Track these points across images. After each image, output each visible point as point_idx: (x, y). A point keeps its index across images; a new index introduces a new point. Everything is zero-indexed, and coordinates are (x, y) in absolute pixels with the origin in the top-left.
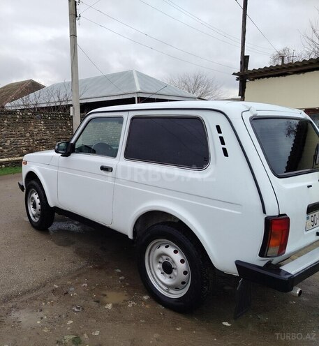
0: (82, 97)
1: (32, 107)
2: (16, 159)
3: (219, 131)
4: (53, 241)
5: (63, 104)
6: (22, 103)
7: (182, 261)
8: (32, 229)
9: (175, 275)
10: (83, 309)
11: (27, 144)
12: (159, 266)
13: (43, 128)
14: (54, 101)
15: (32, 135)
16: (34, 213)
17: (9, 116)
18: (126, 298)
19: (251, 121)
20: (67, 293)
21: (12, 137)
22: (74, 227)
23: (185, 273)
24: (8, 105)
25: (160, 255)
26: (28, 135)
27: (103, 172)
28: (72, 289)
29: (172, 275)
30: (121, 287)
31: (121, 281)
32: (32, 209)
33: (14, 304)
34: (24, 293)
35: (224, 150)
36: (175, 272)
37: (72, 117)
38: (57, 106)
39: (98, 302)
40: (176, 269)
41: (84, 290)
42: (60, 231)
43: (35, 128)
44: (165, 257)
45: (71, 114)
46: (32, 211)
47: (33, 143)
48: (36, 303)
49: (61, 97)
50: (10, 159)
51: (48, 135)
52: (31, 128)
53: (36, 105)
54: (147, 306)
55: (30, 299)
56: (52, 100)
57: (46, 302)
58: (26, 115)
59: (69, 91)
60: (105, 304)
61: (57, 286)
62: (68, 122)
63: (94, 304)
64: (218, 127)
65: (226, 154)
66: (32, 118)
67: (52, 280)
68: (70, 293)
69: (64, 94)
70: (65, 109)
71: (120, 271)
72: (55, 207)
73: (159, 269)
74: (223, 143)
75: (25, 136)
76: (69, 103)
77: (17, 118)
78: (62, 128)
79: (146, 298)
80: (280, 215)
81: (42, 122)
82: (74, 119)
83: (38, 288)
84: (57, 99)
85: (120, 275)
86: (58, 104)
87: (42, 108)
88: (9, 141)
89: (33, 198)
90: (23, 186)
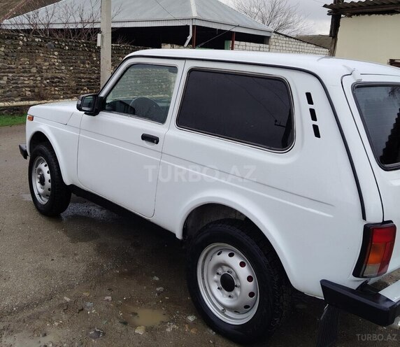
0: (115, 19)
1: (42, 27)
2: (15, 104)
3: (310, 101)
4: (66, 232)
5: (88, 26)
6: (27, 22)
7: (250, 279)
8: (35, 212)
9: (236, 294)
10: (104, 334)
11: (32, 83)
12: (217, 278)
13: (57, 62)
14: (74, 22)
15: (40, 71)
16: (41, 191)
17: (8, 42)
18: (164, 318)
19: (353, 90)
20: (82, 310)
21: (10, 72)
22: (97, 212)
23: (251, 295)
24: (5, 22)
25: (221, 265)
26: (34, 70)
27: (145, 143)
28: (89, 304)
29: (232, 293)
30: (157, 303)
31: (159, 294)
32: (39, 185)
33: (6, 324)
34: (21, 308)
35: (316, 128)
36: (237, 291)
37: (99, 48)
38: (79, 30)
39: (125, 323)
40: (239, 287)
41: (108, 307)
42: (76, 218)
43: (45, 61)
44: (226, 269)
45: (99, 44)
46: (38, 187)
47: (42, 82)
48: (38, 323)
49: (85, 18)
50: (7, 104)
51: (64, 72)
52: (39, 61)
53: (48, 25)
54: (193, 331)
55: (29, 317)
56: (72, 20)
57: (52, 323)
58: (33, 41)
59: (97, 9)
60: (135, 327)
61: (68, 300)
62: (94, 55)
63: (119, 327)
64: (309, 95)
65: (317, 134)
66: (41, 46)
67: (63, 291)
68: (86, 309)
69: (90, 12)
70: (89, 35)
71: (157, 279)
72: (72, 186)
73: (216, 282)
74: (314, 118)
75: (30, 72)
76: (97, 26)
77: (19, 45)
78: (84, 63)
79: (191, 318)
80: (384, 222)
81: (56, 53)
82: (102, 51)
83: (41, 301)
84: (78, 20)
85: (157, 284)
86: (80, 26)
87: (57, 31)
88: (5, 78)
89: (40, 170)
90: (26, 151)
